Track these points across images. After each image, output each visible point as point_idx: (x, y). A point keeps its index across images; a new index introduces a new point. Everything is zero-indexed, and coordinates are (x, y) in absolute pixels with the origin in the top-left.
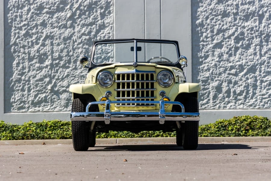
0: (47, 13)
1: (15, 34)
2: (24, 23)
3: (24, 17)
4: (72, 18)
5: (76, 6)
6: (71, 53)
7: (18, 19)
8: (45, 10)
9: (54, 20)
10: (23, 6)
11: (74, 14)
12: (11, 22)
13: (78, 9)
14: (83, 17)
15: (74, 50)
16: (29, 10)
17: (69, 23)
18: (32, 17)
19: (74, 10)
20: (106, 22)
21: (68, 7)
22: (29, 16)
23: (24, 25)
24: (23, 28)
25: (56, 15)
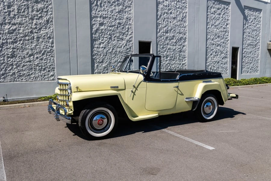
0: (169, 40)
1: (159, 47)
2: (162, 43)
3: (162, 41)
4: (176, 42)
5: (177, 38)
6: (175, 55)
7: (160, 41)
8: (168, 39)
9: (171, 42)
10: (162, 37)
11: (176, 41)
12: (158, 42)
13: (177, 39)
14: (179, 42)
15: (176, 54)
16: (164, 38)
17: (175, 44)
18: (164, 41)
19: (176, 39)
20: (185, 44)
21: (175, 38)
22: (164, 40)
23: (162, 44)
24: (162, 45)
25: (171, 41)
